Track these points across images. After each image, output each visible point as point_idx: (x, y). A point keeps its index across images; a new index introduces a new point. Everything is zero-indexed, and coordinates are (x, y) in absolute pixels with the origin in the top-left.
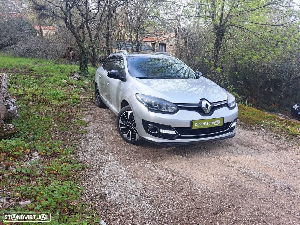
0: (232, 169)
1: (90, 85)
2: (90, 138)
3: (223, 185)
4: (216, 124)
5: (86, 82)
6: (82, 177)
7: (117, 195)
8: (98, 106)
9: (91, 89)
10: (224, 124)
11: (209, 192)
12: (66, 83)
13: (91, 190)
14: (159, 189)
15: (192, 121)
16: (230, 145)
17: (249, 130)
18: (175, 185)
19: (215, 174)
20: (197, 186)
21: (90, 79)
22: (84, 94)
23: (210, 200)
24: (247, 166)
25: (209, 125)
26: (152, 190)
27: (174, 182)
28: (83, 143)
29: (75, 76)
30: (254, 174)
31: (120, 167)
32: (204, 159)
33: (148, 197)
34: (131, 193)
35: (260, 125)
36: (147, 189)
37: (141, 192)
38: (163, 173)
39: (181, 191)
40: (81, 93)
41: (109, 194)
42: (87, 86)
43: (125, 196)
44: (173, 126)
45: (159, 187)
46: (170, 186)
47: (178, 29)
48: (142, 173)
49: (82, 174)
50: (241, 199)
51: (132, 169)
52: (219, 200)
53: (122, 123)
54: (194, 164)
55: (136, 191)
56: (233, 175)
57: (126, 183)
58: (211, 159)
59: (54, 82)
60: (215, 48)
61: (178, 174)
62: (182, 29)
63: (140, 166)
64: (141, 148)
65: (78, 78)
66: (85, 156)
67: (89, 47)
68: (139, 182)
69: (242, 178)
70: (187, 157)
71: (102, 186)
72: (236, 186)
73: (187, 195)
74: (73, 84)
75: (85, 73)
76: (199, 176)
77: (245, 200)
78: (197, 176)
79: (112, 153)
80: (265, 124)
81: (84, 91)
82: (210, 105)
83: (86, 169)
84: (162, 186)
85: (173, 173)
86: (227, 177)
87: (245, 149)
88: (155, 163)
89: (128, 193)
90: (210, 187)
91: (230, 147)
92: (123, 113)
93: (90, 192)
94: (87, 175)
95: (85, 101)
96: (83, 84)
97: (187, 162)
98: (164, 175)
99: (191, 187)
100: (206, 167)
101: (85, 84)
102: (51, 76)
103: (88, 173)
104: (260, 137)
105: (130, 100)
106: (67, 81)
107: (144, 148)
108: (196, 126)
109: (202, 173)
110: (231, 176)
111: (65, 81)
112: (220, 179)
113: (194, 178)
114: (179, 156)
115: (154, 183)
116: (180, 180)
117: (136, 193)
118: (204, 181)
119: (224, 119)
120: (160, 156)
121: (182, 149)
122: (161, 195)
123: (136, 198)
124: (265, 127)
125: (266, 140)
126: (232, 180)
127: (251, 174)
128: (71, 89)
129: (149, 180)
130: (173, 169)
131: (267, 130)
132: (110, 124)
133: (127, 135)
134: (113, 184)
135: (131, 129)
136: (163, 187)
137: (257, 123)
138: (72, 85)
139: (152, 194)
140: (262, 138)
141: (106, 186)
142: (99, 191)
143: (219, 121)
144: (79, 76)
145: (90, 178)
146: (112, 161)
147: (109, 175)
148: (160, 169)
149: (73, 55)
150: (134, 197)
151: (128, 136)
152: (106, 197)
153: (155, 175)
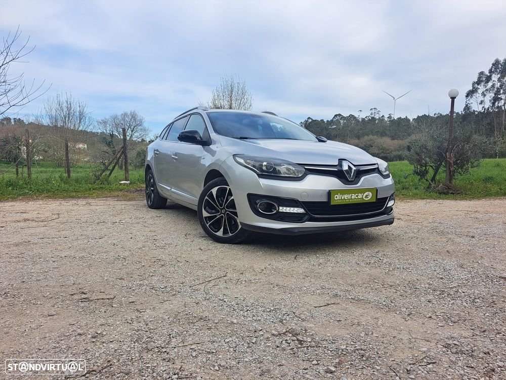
10: (378, 199)
15: (329, 191)
25: (355, 198)
44: (300, 199)
105: (223, 167)
108: (337, 199)
119: (377, 190)
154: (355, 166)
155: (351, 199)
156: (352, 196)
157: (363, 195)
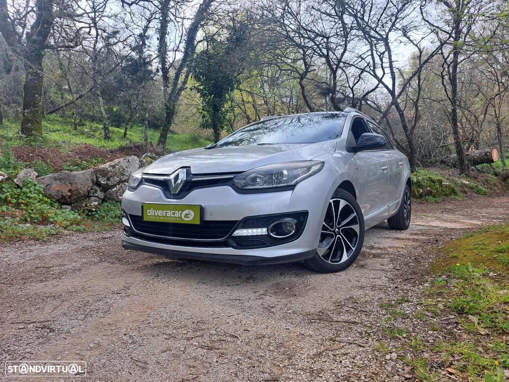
4: (184, 217)
10: (205, 222)
15: (143, 204)
25: (171, 216)
44: (127, 212)
108: (150, 214)
119: (202, 209)
143: (192, 212)
155: (166, 216)
156: (166, 213)
157: (181, 214)
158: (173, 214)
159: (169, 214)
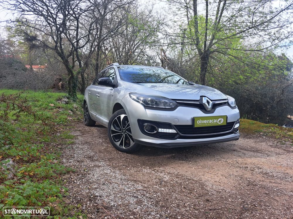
0: (244, 170)
1: (79, 109)
2: (77, 148)
3: (240, 185)
4: (219, 122)
5: (75, 105)
6: (65, 180)
7: (112, 197)
8: (86, 125)
9: (79, 113)
10: (228, 123)
11: (225, 191)
12: (53, 106)
13: (77, 192)
14: (163, 191)
15: (194, 117)
16: (235, 150)
17: (250, 138)
18: (183, 187)
19: (226, 175)
20: (209, 187)
21: (79, 103)
22: (72, 116)
23: (229, 199)
24: (261, 167)
25: (212, 123)
26: (156, 192)
27: (181, 184)
28: (68, 152)
29: (63, 100)
30: (271, 173)
31: (113, 171)
32: (210, 163)
33: (151, 199)
34: (129, 194)
35: (260, 134)
36: (149, 191)
37: (142, 193)
38: (165, 176)
39: (192, 193)
40: (69, 115)
41: (100, 196)
42: (75, 110)
43: (122, 197)
44: (173, 124)
45: (163, 189)
46: (176, 188)
47: (164, 59)
48: (140, 176)
49: (66, 177)
50: (267, 198)
51: (128, 174)
52: (240, 199)
53: (114, 130)
54: (200, 167)
55: (135, 193)
56: (248, 175)
57: (122, 185)
58: (218, 162)
59: (40, 106)
60: (201, 73)
61: (183, 176)
62: (168, 60)
63: (137, 171)
64: (136, 157)
65: (65, 101)
66: (70, 162)
67: (79, 73)
68: (138, 184)
69: (260, 177)
70: (190, 161)
71: (92, 188)
72: (256, 185)
73: (199, 197)
74: (61, 107)
75: (74, 98)
76: (209, 177)
77: (272, 198)
78: (206, 178)
79: (102, 159)
80: (265, 132)
81: (72, 114)
82: (211, 102)
83: (71, 173)
84: (166, 188)
85: (177, 176)
86: (241, 177)
87: (252, 153)
88: (155, 168)
89: (126, 195)
90: (225, 187)
91: (236, 152)
92: (115, 117)
93: (75, 194)
94: (72, 179)
95: (73, 121)
96: (71, 107)
97: (191, 166)
98: (167, 178)
99: (202, 188)
100: (214, 170)
101: (73, 108)
102: (38, 101)
103: (74, 177)
104: (264, 144)
105: (123, 101)
106: (54, 105)
107: (140, 156)
108: (199, 123)
109: (212, 175)
110: (246, 176)
111: (52, 105)
112: (234, 180)
113: (203, 180)
114: (181, 162)
115: (156, 185)
116: (187, 182)
117: (135, 195)
118: (216, 182)
119: (227, 117)
120: (159, 163)
121: (183, 155)
122: (167, 197)
123: (135, 200)
124: (265, 134)
125: (271, 146)
126: (248, 180)
127: (268, 173)
128: (58, 112)
129: (151, 183)
130: (176, 173)
131: (269, 137)
132: (100, 138)
133: (119, 142)
134: (105, 187)
135: (124, 135)
136: (168, 188)
137: (256, 132)
138: (59, 108)
139: (155, 196)
140: (266, 144)
141: (96, 188)
142: (88, 193)
143: (223, 120)
144: (67, 100)
145: (75, 181)
146: (103, 166)
147: (99, 178)
148: (161, 173)
149: (62, 85)
150: (134, 199)
151: (121, 144)
152: (97, 199)
153: (156, 178)
154: (212, 100)
156: (209, 121)
157: (217, 120)
158: (213, 121)
159: (211, 121)
